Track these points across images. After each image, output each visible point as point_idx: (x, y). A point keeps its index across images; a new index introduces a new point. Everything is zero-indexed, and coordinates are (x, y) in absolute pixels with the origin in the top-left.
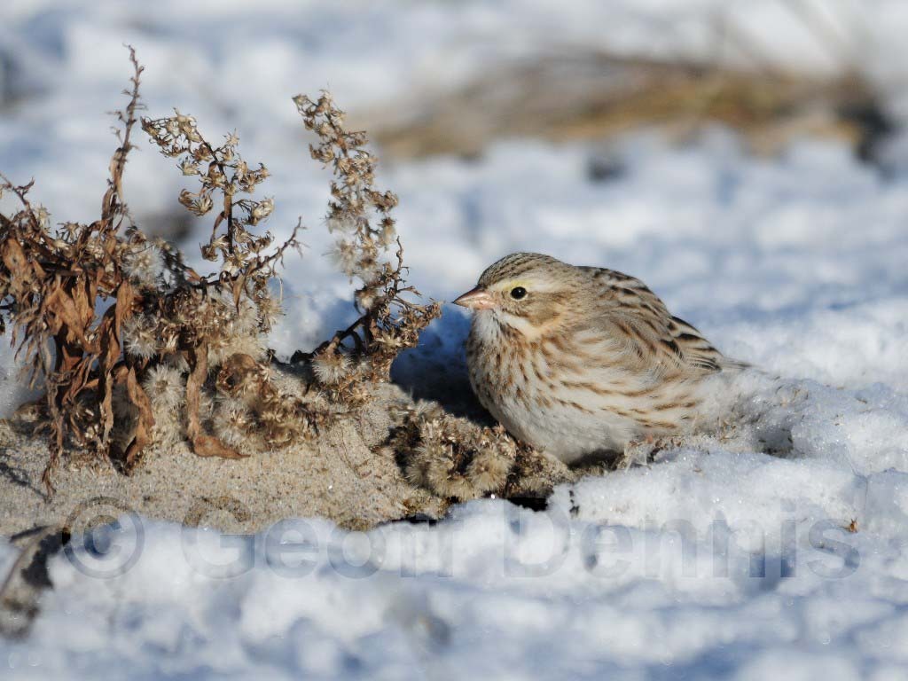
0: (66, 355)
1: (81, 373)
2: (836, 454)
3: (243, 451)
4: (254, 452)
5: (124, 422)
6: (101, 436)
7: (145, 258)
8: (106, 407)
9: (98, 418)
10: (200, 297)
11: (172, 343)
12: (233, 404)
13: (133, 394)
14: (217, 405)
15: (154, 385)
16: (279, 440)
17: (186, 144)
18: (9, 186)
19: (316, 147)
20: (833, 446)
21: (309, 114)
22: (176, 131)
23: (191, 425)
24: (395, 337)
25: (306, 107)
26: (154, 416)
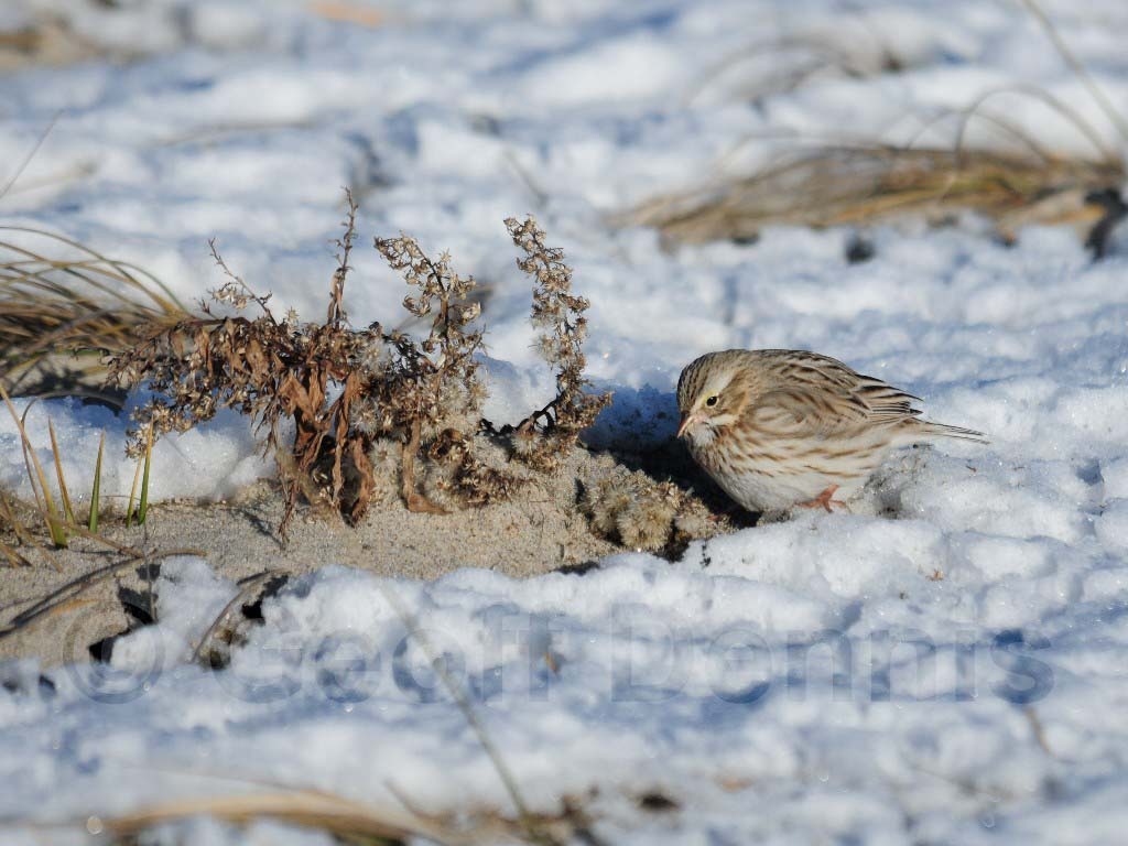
0: (301, 431)
1: (313, 446)
2: (931, 516)
3: (448, 509)
4: (457, 509)
5: (352, 483)
6: (332, 495)
7: (374, 351)
8: (337, 471)
9: (330, 481)
10: (409, 386)
11: (388, 422)
12: (441, 471)
13: (358, 463)
14: (429, 470)
15: (377, 455)
16: (476, 501)
17: (409, 260)
18: (253, 297)
19: (523, 260)
20: (930, 509)
21: (517, 233)
22: (401, 250)
23: (406, 486)
24: (576, 421)
25: (514, 228)
26: (376, 480)
